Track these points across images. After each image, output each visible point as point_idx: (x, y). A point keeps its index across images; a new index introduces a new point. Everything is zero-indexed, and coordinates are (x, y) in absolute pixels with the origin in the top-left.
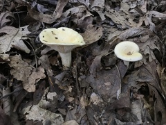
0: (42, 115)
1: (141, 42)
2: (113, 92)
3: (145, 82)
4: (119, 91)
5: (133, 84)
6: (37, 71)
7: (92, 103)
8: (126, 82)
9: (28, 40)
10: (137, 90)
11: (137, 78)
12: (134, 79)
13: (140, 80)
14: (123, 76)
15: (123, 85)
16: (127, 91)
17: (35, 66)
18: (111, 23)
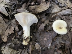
0: (10, 52)
1: (69, 19)
2: (47, 44)
3: (64, 44)
4: (50, 45)
5: (58, 43)
6: (10, 28)
7: (35, 48)
8: (55, 40)
9: (7, 8)
10: (59, 47)
11: (61, 40)
12: (59, 40)
13: (62, 42)
14: (54, 37)
15: (53, 41)
16: (54, 45)
17: (9, 25)
18: (56, 2)
